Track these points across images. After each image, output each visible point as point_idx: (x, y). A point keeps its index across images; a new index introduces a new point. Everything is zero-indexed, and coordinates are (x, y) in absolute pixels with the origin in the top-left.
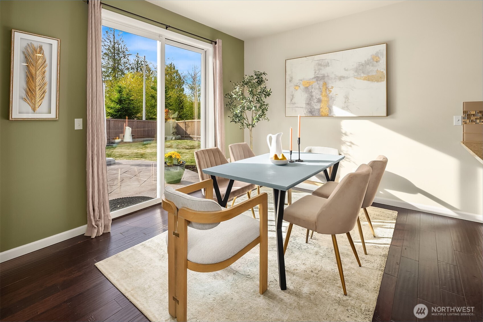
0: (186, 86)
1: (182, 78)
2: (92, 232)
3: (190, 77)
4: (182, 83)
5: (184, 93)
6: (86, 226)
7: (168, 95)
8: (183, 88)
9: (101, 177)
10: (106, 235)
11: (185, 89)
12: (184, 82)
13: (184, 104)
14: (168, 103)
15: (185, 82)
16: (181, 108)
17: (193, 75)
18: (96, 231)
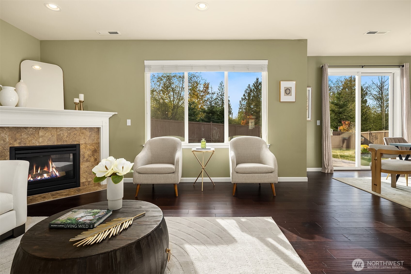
0: (370, 97)
1: (365, 89)
2: (325, 171)
3: (375, 87)
4: (365, 95)
5: (367, 105)
6: (321, 168)
7: (349, 108)
8: (366, 100)
9: (329, 147)
10: (332, 174)
11: (368, 100)
12: (367, 93)
13: (367, 116)
14: (349, 116)
15: (369, 92)
16: (364, 121)
17: (379, 84)
18: (327, 170)
